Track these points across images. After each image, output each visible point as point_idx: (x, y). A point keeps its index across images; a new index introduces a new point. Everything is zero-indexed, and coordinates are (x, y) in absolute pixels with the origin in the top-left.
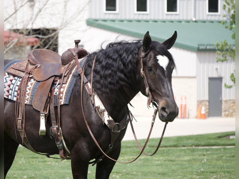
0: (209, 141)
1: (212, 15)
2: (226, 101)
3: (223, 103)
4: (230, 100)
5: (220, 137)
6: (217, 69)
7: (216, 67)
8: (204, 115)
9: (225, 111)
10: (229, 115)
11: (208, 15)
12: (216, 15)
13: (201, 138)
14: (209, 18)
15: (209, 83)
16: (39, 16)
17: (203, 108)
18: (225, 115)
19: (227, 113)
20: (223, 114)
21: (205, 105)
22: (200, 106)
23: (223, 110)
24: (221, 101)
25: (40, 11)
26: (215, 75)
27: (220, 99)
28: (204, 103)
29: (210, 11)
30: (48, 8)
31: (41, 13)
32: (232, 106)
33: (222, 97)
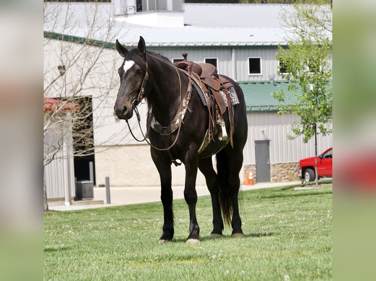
0: (273, 193)
1: (254, 76)
2: (274, 165)
3: (271, 166)
4: (279, 164)
5: (283, 189)
6: (263, 132)
7: (262, 130)
8: (252, 180)
9: (274, 176)
10: (278, 180)
11: (250, 76)
12: (258, 76)
13: (265, 191)
14: (251, 79)
15: (256, 147)
16: (88, 76)
17: (251, 174)
18: (273, 180)
19: (276, 177)
20: (272, 178)
21: (253, 170)
22: (248, 171)
23: (271, 175)
24: (269, 165)
25: (89, 71)
26: (262, 138)
27: (268, 163)
28: (251, 169)
29: (251, 72)
30: (97, 67)
31: (90, 73)
32: (281, 170)
33: (269, 161)
